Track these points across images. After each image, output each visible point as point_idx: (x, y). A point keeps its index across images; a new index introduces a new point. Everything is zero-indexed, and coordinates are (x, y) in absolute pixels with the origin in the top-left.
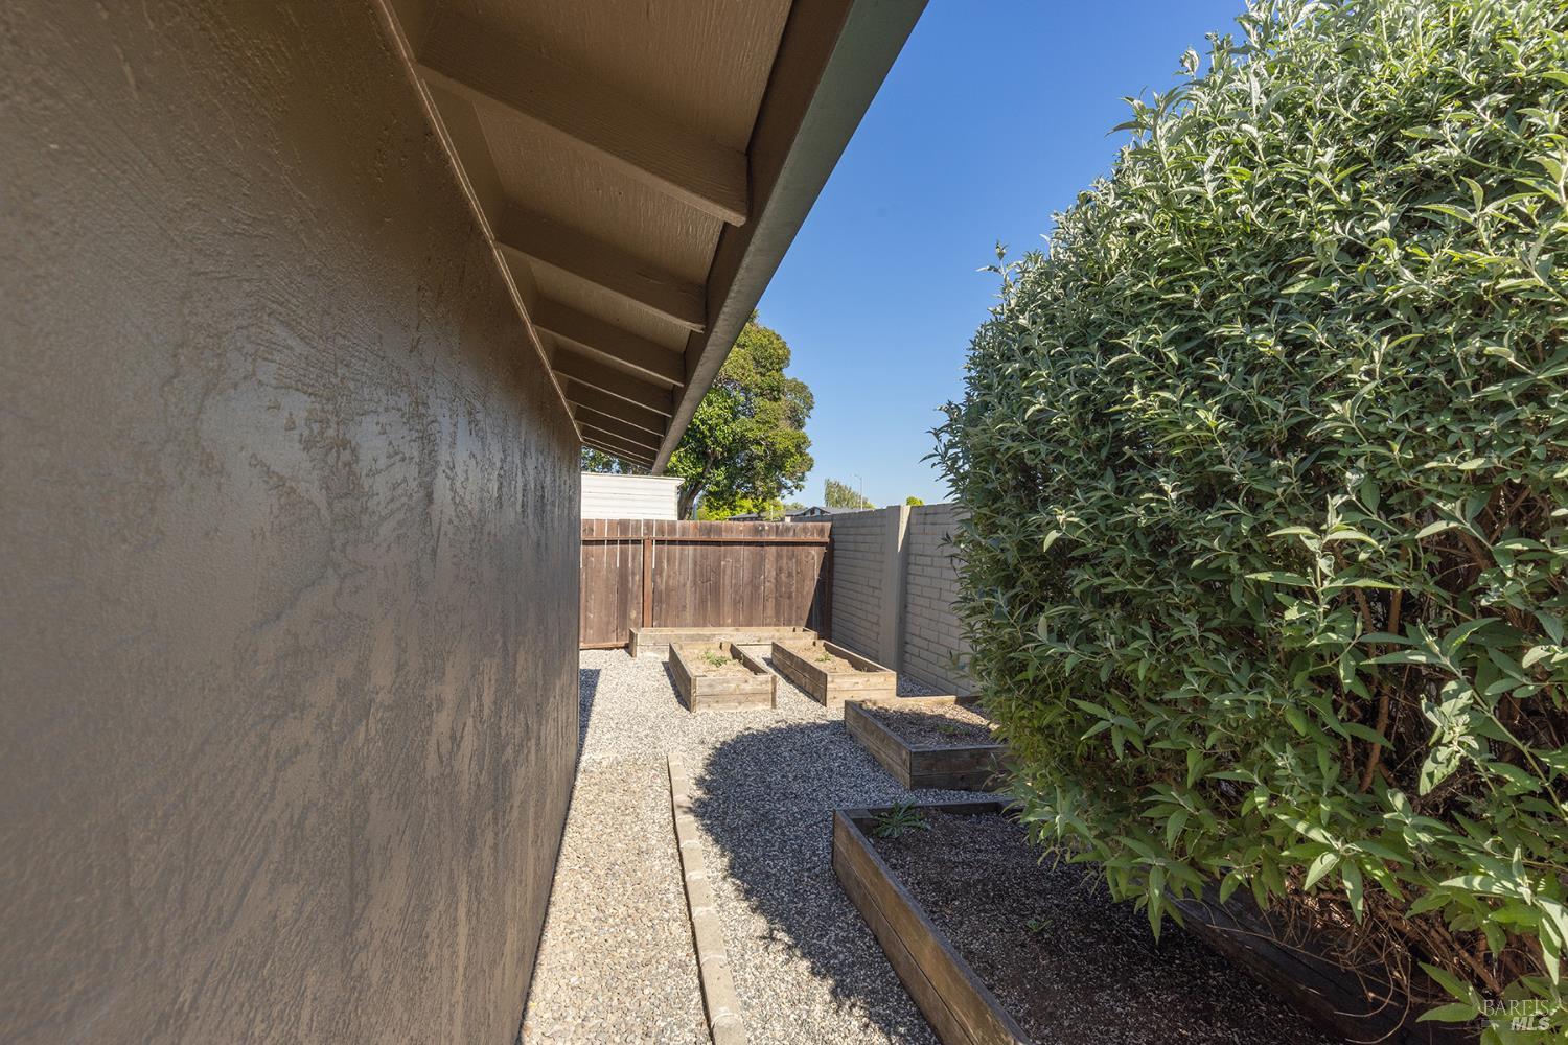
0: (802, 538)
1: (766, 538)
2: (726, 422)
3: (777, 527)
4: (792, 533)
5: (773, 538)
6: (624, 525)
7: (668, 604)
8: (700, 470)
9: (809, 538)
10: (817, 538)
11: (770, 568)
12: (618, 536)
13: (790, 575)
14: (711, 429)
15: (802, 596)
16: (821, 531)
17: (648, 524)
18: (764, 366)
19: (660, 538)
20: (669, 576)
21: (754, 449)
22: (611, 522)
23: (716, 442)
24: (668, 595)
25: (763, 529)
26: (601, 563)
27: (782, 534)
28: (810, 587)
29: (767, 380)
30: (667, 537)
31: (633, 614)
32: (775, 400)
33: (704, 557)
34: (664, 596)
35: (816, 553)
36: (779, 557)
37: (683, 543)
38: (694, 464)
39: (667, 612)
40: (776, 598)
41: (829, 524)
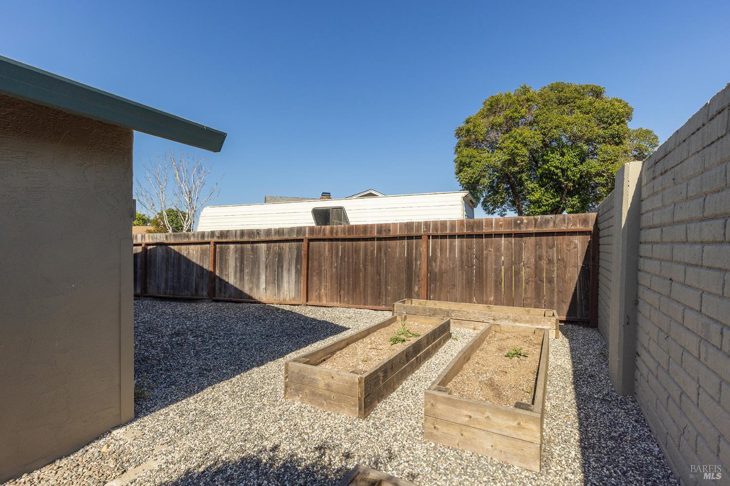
0: (564, 228)
1: (524, 230)
2: (575, 165)
3: (536, 220)
4: (551, 224)
5: (532, 229)
6: (409, 225)
7: (441, 283)
8: (558, 199)
9: (571, 228)
10: (579, 227)
11: (527, 257)
12: (406, 233)
13: (550, 262)
14: (563, 171)
15: (564, 281)
16: (585, 222)
17: (427, 224)
18: (606, 123)
19: (435, 233)
20: (442, 262)
21: (598, 180)
22: (401, 224)
23: (568, 179)
24: (441, 276)
25: (522, 222)
26: (395, 253)
27: (541, 225)
28: (573, 274)
29: (609, 132)
30: (439, 233)
31: (416, 289)
32: (617, 144)
33: (470, 248)
34: (438, 275)
35: (579, 244)
36: (538, 245)
37: (452, 237)
38: (553, 196)
39: (441, 288)
40: (536, 283)
41: (594, 215)
